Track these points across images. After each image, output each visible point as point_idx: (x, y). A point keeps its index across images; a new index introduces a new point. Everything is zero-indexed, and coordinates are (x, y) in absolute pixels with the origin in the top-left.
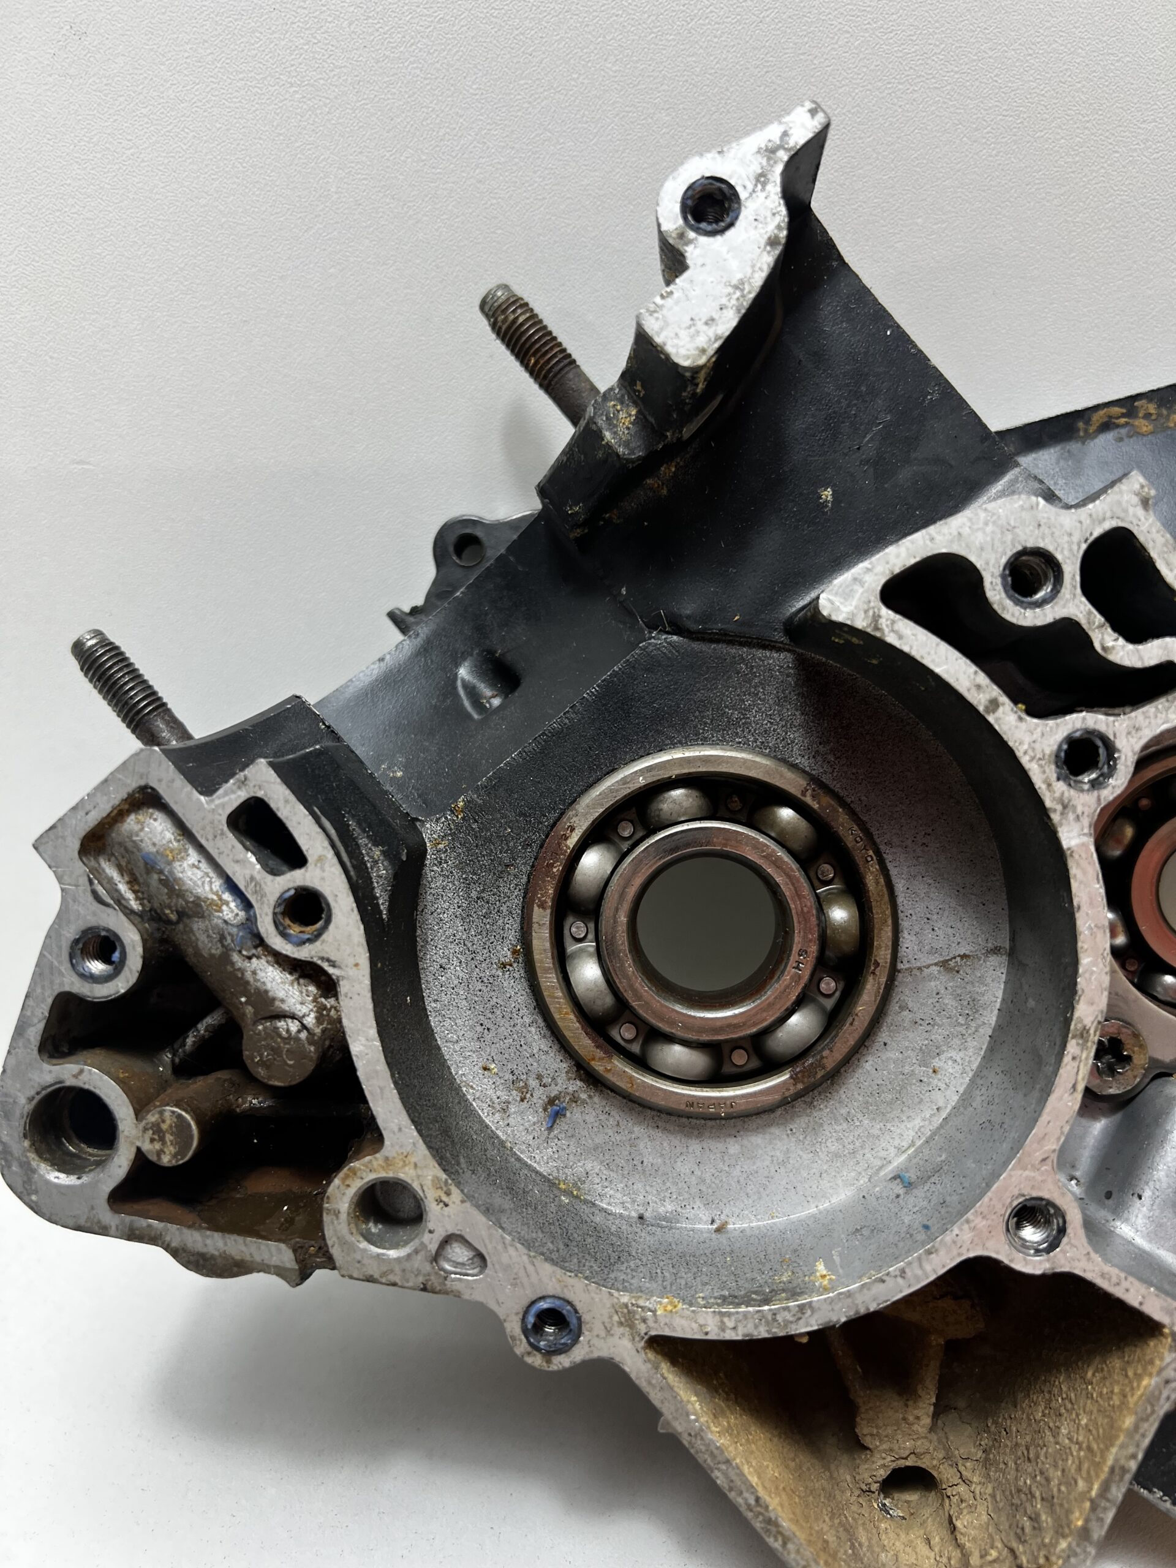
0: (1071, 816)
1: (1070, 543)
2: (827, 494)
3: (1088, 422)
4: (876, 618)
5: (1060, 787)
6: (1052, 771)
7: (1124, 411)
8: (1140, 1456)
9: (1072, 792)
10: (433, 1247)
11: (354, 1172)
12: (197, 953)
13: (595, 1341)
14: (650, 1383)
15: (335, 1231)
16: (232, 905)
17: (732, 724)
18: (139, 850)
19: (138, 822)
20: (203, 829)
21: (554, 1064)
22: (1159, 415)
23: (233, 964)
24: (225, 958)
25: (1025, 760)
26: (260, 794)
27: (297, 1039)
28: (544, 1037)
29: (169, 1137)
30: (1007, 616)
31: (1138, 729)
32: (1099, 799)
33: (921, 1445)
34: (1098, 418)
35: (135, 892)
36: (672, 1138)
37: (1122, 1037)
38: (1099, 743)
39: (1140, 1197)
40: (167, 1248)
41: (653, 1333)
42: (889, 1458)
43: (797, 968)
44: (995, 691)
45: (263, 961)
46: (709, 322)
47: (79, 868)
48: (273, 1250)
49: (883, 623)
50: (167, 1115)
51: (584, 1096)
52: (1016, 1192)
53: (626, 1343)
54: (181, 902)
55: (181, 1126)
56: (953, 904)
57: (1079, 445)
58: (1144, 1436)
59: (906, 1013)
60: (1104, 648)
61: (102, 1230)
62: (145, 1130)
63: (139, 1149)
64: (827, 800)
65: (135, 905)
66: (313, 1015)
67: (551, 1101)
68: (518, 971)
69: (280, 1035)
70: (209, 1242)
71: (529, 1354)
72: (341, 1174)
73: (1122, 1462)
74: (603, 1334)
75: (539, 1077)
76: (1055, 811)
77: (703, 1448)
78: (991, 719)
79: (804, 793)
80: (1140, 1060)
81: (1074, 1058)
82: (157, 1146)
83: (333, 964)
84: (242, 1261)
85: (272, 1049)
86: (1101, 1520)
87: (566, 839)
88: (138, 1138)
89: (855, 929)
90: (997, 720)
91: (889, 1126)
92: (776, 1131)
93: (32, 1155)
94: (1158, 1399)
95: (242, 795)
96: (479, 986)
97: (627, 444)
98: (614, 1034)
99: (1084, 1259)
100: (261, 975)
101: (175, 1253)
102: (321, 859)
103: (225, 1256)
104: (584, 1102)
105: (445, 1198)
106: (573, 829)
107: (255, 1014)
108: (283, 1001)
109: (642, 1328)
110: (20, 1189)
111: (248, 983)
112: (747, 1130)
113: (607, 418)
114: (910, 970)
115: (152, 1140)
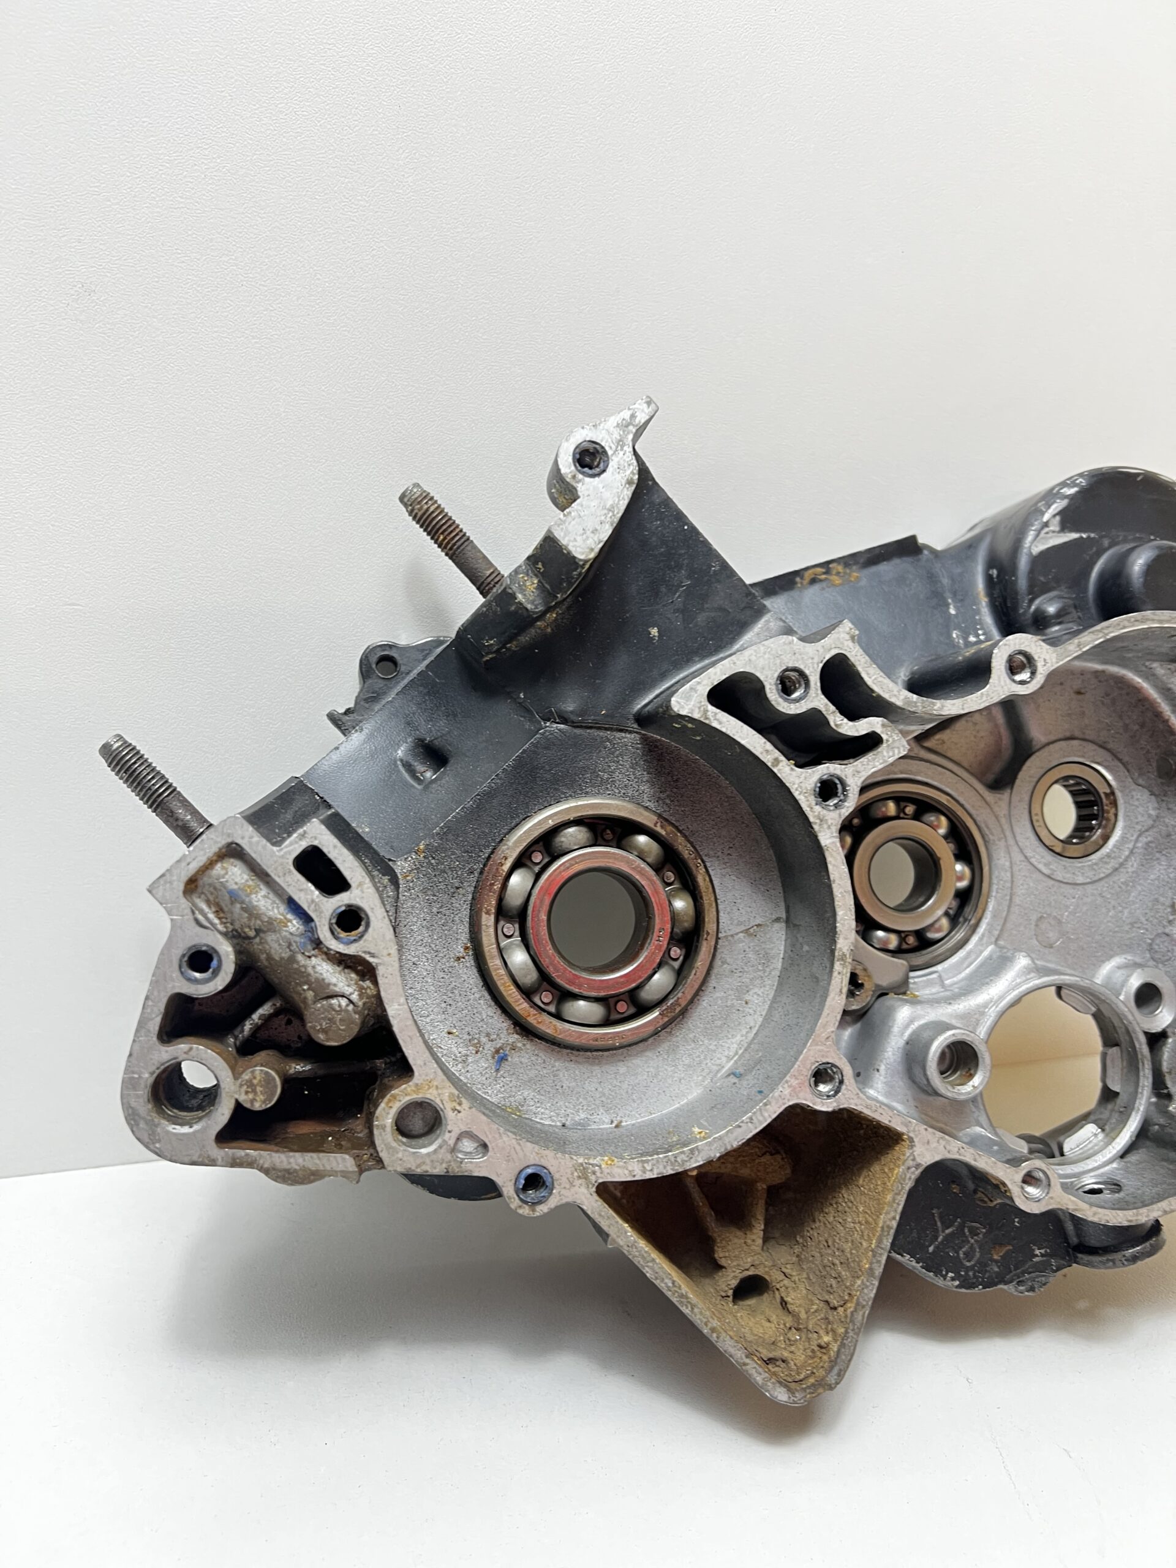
0: (825, 826)
1: (813, 663)
2: (654, 632)
3: (802, 578)
4: (706, 711)
5: (818, 808)
6: (812, 800)
7: (824, 570)
8: (898, 1218)
9: (825, 812)
10: (451, 1142)
11: (394, 1097)
12: (269, 958)
13: (563, 1192)
14: (600, 1215)
15: (383, 1140)
16: (294, 922)
17: (603, 782)
18: (225, 888)
19: (223, 868)
20: (276, 869)
21: (499, 1023)
22: (845, 573)
23: (298, 963)
24: (292, 959)
25: (796, 794)
26: (316, 843)
27: (346, 1011)
28: (490, 1006)
29: (259, 1089)
30: (780, 708)
31: (858, 772)
32: (840, 815)
33: (757, 1260)
34: (808, 575)
35: (220, 918)
36: (581, 1067)
37: (857, 972)
38: (837, 782)
39: (878, 1070)
40: (261, 1169)
41: (601, 1181)
42: (738, 1271)
43: (659, 940)
44: (777, 754)
45: (319, 958)
46: (595, 531)
47: (184, 903)
48: (340, 1160)
49: (709, 714)
50: (257, 1072)
51: (519, 1045)
52: (813, 1060)
53: (583, 1190)
54: (258, 922)
55: (268, 1080)
56: (750, 892)
57: (798, 593)
58: (898, 1204)
59: (725, 966)
60: (836, 725)
61: (212, 1163)
62: (241, 1086)
63: (237, 1101)
64: (669, 828)
65: (221, 927)
66: (356, 993)
67: (497, 1051)
68: (470, 961)
69: (334, 1010)
70: (292, 1160)
71: (520, 1207)
72: (386, 1100)
73: (888, 1223)
74: (568, 1186)
75: (488, 1035)
76: (816, 823)
77: (637, 1254)
78: (775, 770)
79: (655, 825)
80: (868, 985)
81: (839, 973)
82: (251, 1096)
83: (373, 955)
84: (317, 1171)
85: (329, 1019)
86: (879, 1262)
87: (502, 865)
88: (235, 1092)
89: (691, 911)
90: (779, 770)
91: (721, 1042)
92: (649, 1054)
93: (154, 1115)
94: (904, 1180)
95: (304, 844)
96: (442, 974)
97: (532, 602)
98: (537, 1000)
99: (855, 1097)
100: (319, 968)
101: (266, 1172)
102: (360, 885)
103: (304, 1169)
104: (521, 1049)
105: (458, 1108)
106: (506, 859)
107: (315, 996)
108: (335, 985)
109: (593, 1178)
110: (147, 1140)
111: (309, 975)
112: (630, 1056)
113: (520, 585)
114: (726, 937)
115: (247, 1093)
